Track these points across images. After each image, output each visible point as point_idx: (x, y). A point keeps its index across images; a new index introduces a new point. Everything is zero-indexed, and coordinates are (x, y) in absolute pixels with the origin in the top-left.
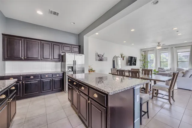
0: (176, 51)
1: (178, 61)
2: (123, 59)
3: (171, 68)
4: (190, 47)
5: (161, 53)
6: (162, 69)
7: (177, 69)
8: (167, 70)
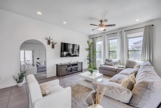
0: (126, 36)
1: (128, 51)
2: (53, 47)
3: (120, 60)
4: (143, 29)
5: (109, 40)
6: (109, 61)
7: (127, 61)
8: (116, 63)
